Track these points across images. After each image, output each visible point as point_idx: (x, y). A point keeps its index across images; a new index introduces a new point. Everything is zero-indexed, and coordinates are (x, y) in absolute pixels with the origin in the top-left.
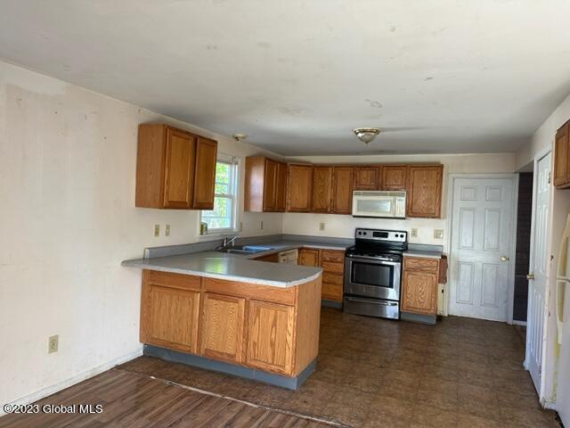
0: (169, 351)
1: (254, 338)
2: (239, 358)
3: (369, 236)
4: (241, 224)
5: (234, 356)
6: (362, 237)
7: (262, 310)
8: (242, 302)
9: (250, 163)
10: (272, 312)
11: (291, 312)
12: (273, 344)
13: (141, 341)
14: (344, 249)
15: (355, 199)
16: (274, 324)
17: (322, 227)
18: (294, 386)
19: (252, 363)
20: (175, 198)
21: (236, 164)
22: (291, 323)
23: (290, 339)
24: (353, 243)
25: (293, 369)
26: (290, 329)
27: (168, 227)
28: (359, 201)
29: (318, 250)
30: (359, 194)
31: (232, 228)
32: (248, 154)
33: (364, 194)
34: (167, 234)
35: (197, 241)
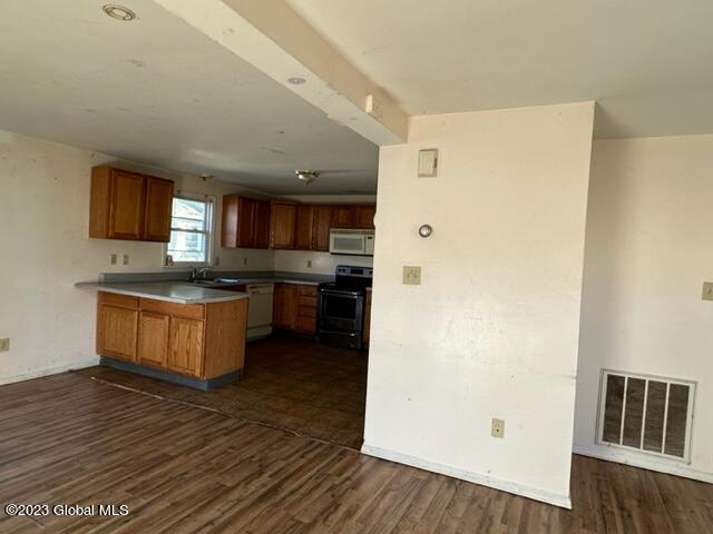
0: (117, 361)
1: (175, 348)
2: (164, 365)
3: (348, 273)
4: (218, 259)
5: (160, 363)
6: (342, 274)
7: (181, 325)
8: (167, 318)
9: (227, 201)
10: (188, 326)
11: (200, 325)
12: (188, 352)
13: (97, 352)
14: (317, 284)
15: (332, 236)
16: (189, 337)
17: (309, 264)
18: (204, 387)
19: (173, 368)
20: (122, 230)
21: (211, 201)
22: (200, 335)
23: (199, 348)
24: (334, 280)
25: (203, 373)
26: (200, 340)
27: (126, 257)
28: (335, 239)
29: (296, 285)
30: (335, 232)
31: (206, 262)
32: (227, 193)
33: (340, 233)
34: (126, 263)
35: (162, 271)
